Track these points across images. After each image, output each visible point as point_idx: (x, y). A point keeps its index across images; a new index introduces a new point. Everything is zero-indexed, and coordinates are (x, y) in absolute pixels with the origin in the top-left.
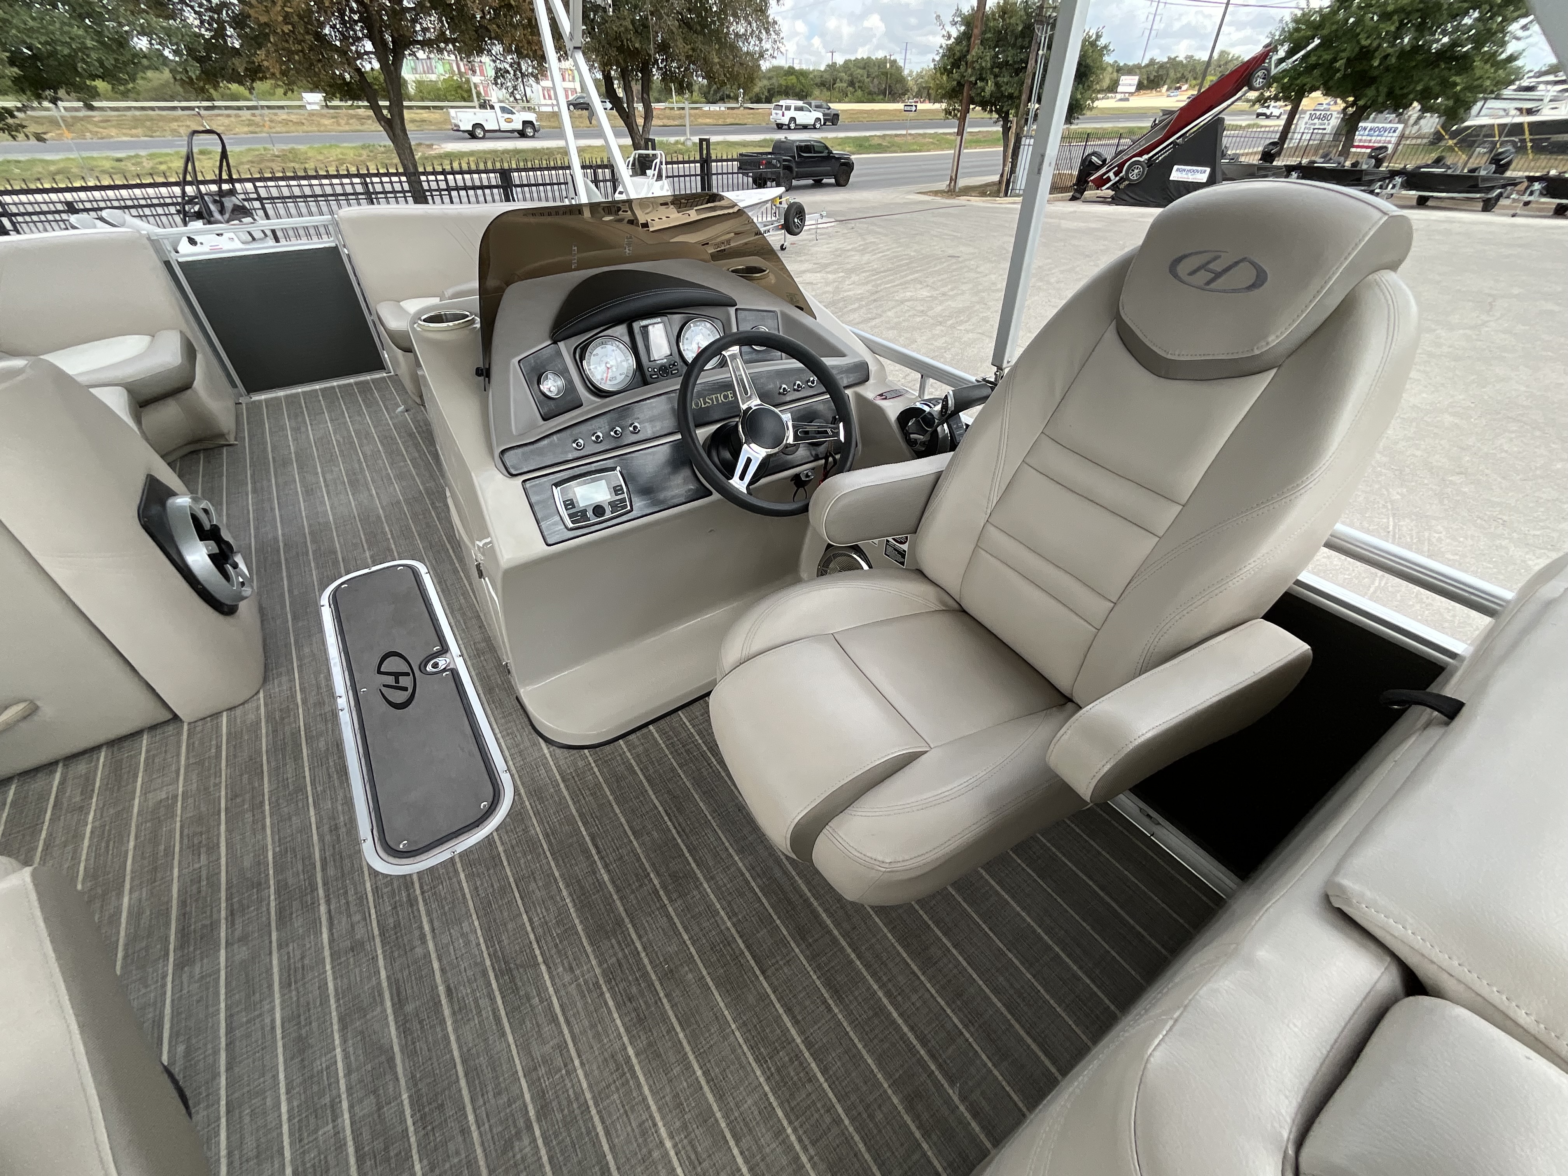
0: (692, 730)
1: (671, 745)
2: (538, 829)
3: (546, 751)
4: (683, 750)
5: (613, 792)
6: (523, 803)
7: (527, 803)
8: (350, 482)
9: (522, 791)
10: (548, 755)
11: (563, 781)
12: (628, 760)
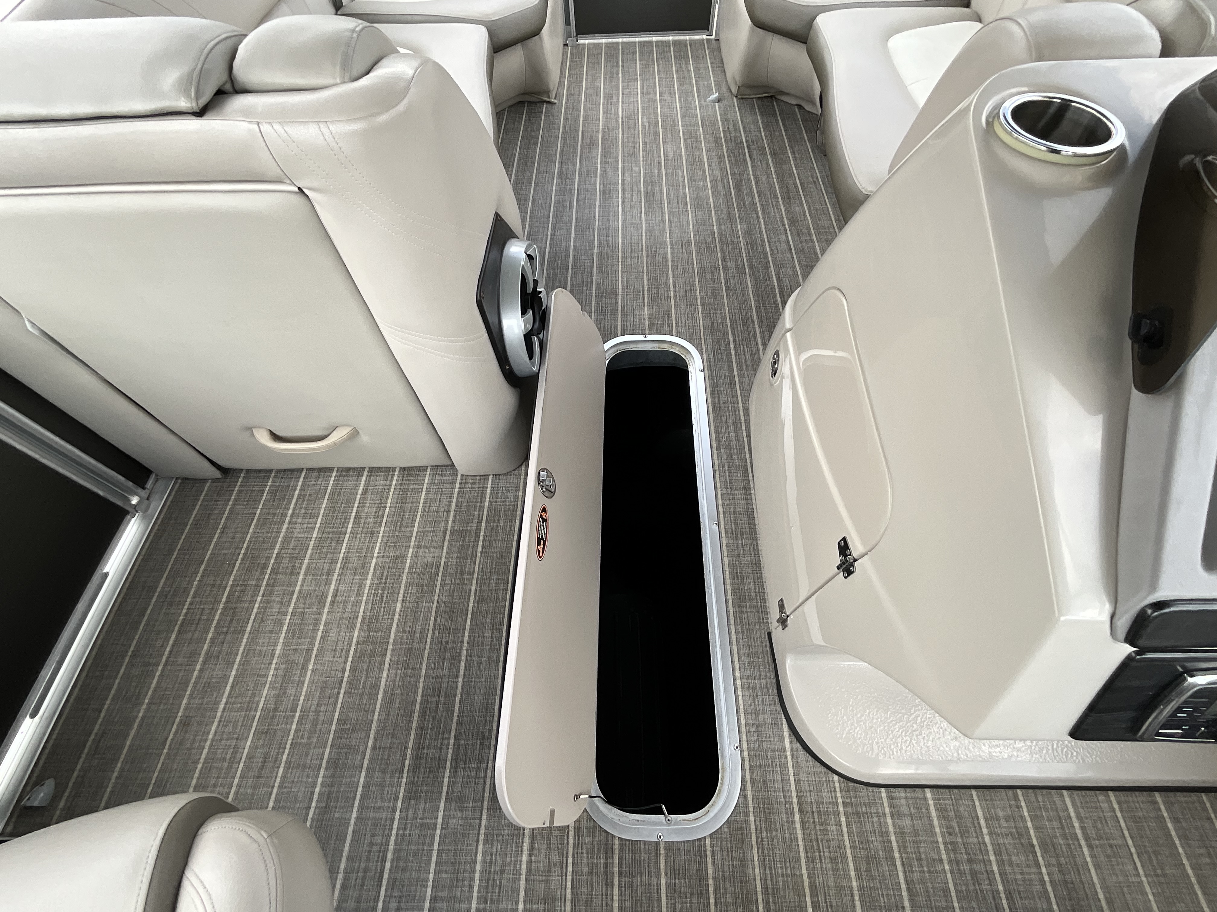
0: (987, 839)
1: (952, 847)
2: (757, 871)
3: (787, 745)
4: (965, 867)
5: (859, 877)
6: (746, 814)
7: (752, 818)
8: (646, 192)
9: (749, 793)
10: (789, 753)
11: (801, 811)
12: (887, 832)
